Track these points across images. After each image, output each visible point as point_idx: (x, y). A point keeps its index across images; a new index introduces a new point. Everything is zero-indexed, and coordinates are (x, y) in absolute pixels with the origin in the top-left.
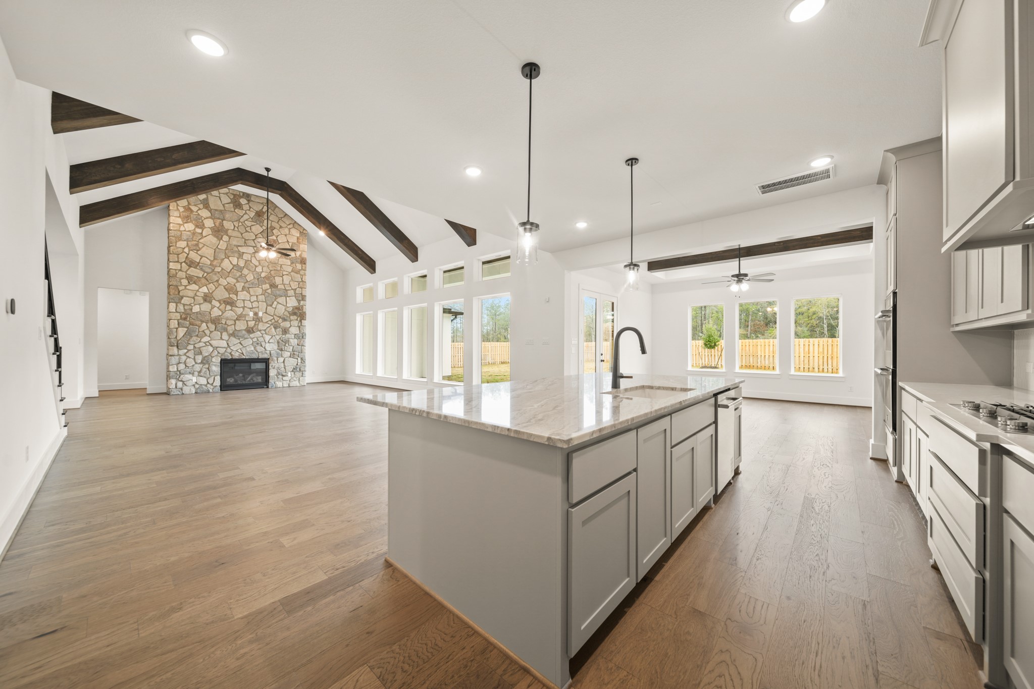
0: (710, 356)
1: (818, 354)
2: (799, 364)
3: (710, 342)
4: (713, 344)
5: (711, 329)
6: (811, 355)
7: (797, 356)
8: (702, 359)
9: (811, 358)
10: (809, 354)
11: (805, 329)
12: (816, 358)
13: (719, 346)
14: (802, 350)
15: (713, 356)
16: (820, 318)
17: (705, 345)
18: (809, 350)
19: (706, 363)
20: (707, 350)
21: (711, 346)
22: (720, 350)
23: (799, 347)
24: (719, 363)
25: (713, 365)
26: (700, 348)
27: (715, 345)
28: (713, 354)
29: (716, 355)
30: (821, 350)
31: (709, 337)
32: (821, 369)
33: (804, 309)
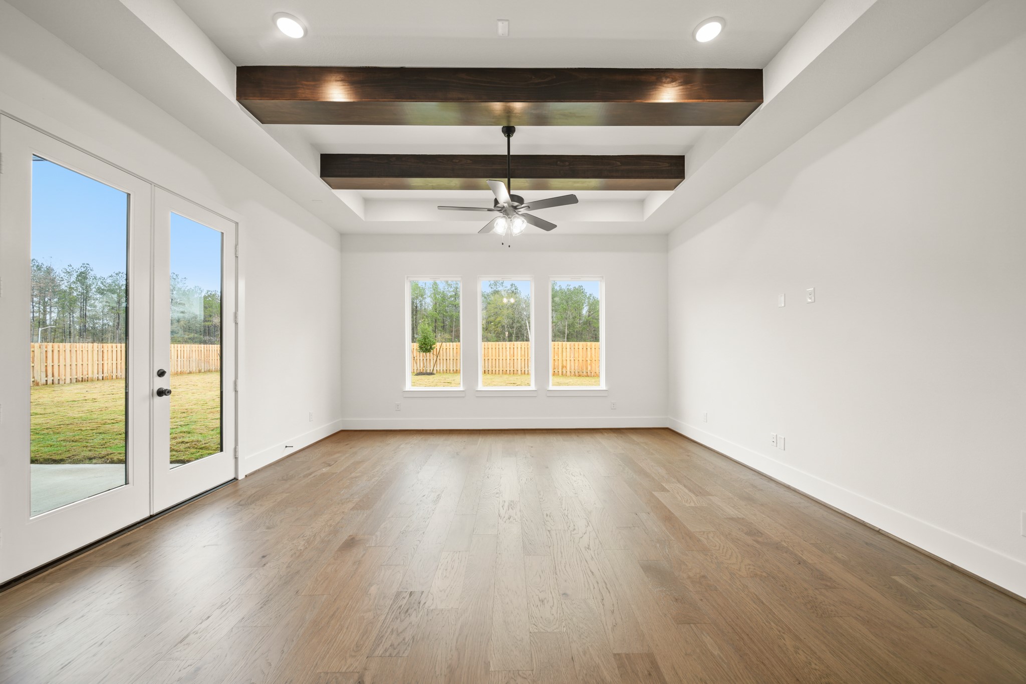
0: (425, 360)
1: (521, 356)
2: (506, 368)
3: (426, 344)
4: (429, 347)
5: (426, 329)
6: (515, 358)
7: (504, 359)
8: (416, 363)
9: (516, 361)
10: (514, 356)
11: (494, 335)
12: (519, 360)
13: (435, 350)
14: (508, 353)
15: (428, 360)
16: (503, 326)
17: (421, 348)
18: (513, 353)
19: (421, 369)
20: (421, 354)
21: (426, 349)
22: (435, 353)
23: (506, 351)
24: (435, 369)
25: (428, 371)
26: (415, 351)
27: (431, 348)
28: (428, 358)
29: (432, 359)
30: (523, 353)
31: (425, 338)
32: (523, 371)
33: (492, 319)
